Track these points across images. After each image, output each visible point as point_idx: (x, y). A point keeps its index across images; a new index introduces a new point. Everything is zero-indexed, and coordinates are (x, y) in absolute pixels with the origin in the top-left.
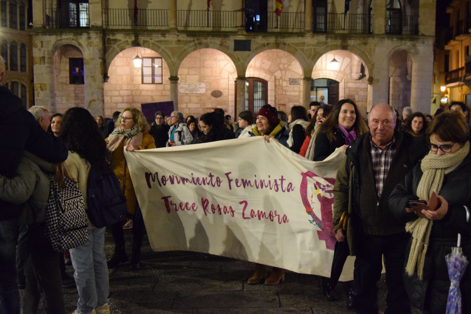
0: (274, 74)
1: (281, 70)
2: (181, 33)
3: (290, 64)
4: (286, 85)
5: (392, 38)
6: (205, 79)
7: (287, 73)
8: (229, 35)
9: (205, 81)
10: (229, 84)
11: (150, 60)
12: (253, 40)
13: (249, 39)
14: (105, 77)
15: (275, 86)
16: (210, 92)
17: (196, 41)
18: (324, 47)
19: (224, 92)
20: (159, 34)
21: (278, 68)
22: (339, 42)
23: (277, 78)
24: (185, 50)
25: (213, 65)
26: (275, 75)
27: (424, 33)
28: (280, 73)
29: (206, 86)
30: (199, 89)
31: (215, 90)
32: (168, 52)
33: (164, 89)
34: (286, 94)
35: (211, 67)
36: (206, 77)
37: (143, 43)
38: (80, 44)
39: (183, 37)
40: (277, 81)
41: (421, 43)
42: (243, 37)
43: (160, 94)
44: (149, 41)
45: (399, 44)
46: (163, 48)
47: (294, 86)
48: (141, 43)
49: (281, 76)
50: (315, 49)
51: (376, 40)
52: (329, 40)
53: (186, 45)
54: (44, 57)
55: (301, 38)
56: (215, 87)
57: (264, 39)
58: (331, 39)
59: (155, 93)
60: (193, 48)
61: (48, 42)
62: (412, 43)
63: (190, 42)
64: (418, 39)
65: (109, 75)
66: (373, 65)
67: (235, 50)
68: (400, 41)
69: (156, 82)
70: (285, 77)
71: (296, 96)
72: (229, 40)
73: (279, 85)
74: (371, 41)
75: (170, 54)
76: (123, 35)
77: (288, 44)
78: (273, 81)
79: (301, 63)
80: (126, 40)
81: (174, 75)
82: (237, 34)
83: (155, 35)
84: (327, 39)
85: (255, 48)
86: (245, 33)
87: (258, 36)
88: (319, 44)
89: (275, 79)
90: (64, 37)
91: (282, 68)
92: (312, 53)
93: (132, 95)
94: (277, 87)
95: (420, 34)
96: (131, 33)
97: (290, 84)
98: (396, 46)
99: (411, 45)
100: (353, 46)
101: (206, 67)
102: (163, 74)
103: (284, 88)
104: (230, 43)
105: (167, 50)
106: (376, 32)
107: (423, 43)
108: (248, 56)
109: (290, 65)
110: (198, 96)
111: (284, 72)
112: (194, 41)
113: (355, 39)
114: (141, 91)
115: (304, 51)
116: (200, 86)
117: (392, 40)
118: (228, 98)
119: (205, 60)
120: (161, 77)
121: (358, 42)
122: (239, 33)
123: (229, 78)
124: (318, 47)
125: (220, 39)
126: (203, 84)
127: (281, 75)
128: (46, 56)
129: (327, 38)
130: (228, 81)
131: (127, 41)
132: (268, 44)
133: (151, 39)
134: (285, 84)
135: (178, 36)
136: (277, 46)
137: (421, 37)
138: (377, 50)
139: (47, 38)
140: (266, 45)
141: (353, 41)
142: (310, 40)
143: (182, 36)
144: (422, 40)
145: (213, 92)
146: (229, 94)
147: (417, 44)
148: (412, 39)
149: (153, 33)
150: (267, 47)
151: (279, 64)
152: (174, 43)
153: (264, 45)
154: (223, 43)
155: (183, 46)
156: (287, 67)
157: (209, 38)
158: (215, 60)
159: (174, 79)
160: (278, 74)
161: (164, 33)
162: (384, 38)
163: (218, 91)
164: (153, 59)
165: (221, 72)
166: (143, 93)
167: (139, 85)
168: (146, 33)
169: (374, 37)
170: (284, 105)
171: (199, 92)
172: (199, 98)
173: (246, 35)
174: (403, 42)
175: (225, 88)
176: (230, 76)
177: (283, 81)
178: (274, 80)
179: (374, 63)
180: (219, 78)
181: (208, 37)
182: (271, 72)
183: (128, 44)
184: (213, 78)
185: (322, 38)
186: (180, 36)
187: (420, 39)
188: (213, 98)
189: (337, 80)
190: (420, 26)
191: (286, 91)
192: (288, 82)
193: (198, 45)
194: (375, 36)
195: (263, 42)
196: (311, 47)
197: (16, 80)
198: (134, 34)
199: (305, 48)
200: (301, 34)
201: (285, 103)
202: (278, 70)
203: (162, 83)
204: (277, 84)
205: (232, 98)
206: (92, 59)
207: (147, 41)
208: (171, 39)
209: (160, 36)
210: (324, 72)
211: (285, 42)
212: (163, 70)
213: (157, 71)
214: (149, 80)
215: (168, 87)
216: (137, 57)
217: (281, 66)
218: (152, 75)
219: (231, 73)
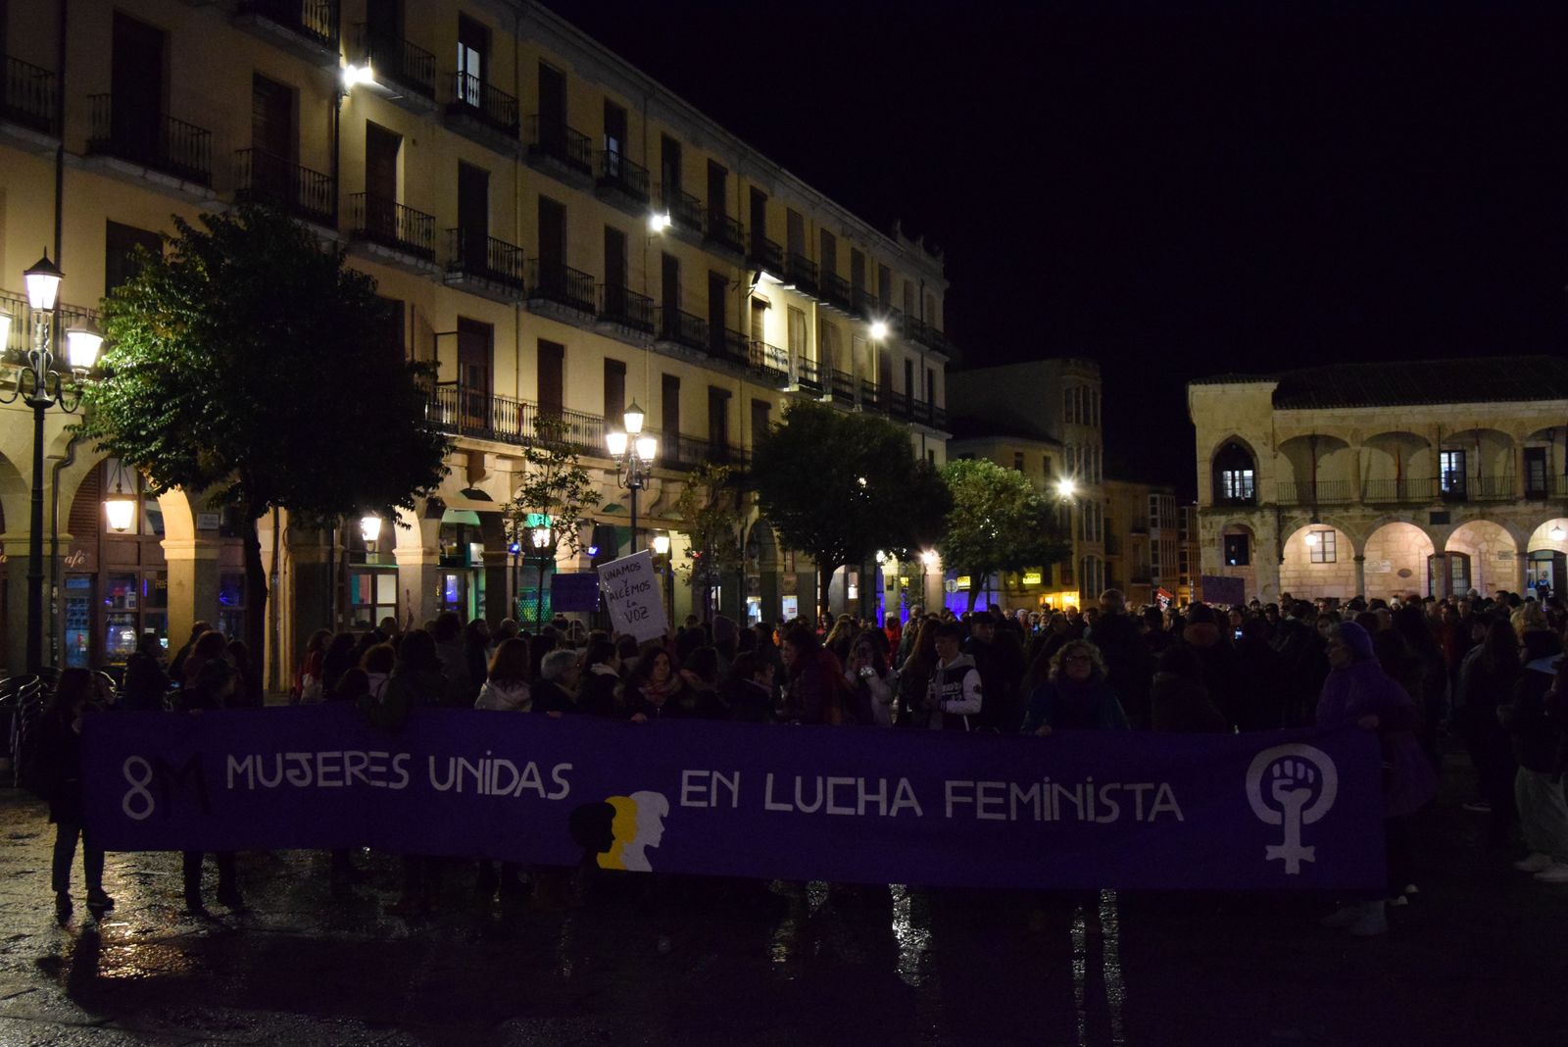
0: (1477, 547)
1: (1487, 541)
2: (1367, 507)
3: (1499, 533)
4: (1494, 560)
6: (1389, 555)
7: (1495, 546)
8: (1423, 507)
9: (1389, 557)
10: (1420, 562)
11: (1320, 534)
12: (1452, 511)
13: (1448, 511)
14: (1281, 559)
15: (1481, 561)
16: (1396, 571)
17: (1385, 515)
18: (1542, 516)
19: (1414, 571)
21: (1483, 540)
22: (1561, 509)
23: (1482, 551)
24: (1372, 526)
25: (1399, 538)
26: (1480, 548)
28: (1486, 545)
29: (1391, 564)
30: (1383, 568)
31: (1402, 568)
32: (1353, 529)
33: (1339, 569)
34: (1494, 573)
35: (1396, 541)
36: (1391, 553)
37: (1323, 519)
38: (1252, 524)
39: (1369, 511)
40: (1482, 555)
42: (1441, 509)
43: (1334, 574)
44: (1329, 517)
46: (1345, 524)
47: (1504, 561)
48: (1321, 520)
49: (1487, 549)
50: (1530, 519)
52: (1549, 507)
53: (1373, 520)
54: (1213, 539)
55: (1512, 506)
56: (1402, 564)
57: (1465, 510)
58: (1551, 506)
59: (1328, 574)
60: (1382, 523)
61: (1218, 523)
63: (1377, 517)
65: (1284, 556)
67: (1432, 523)
69: (1328, 560)
70: (1492, 550)
71: (1509, 573)
72: (1423, 512)
73: (1485, 560)
75: (1355, 531)
76: (1299, 512)
77: (1497, 514)
78: (1476, 556)
79: (1514, 537)
80: (1303, 517)
81: (1360, 554)
82: (1434, 507)
83: (1337, 510)
84: (1545, 507)
85: (1455, 521)
86: (1443, 504)
87: (1458, 506)
88: (1535, 512)
89: (1480, 553)
90: (1235, 516)
91: (1489, 540)
92: (1527, 524)
93: (1300, 577)
94: (1483, 562)
96: (1308, 509)
97: (1500, 559)
101: (1390, 541)
102: (1337, 550)
103: (1492, 564)
104: (1426, 515)
105: (1351, 527)
108: (1448, 530)
109: (1498, 535)
111: (1491, 544)
112: (1383, 515)
114: (1310, 571)
115: (1517, 521)
116: (1384, 564)
118: (1420, 578)
119: (1389, 533)
120: (1334, 555)
122: (1435, 504)
123: (1419, 553)
124: (1534, 517)
125: (1413, 511)
126: (1387, 561)
127: (1487, 547)
128: (1216, 537)
129: (1545, 505)
130: (1421, 557)
131: (1305, 518)
132: (1471, 515)
133: (1332, 514)
134: (1492, 559)
135: (1364, 510)
136: (1483, 517)
139: (1217, 518)
140: (1469, 516)
142: (1522, 508)
145: (1400, 571)
146: (1421, 573)
149: (1334, 509)
150: (1470, 518)
151: (1484, 534)
152: (1359, 519)
153: (1466, 517)
154: (1416, 517)
155: (1369, 521)
156: (1494, 539)
157: (1400, 511)
158: (1402, 531)
159: (1360, 559)
160: (1484, 547)
161: (1347, 507)
163: (1406, 570)
164: (1323, 532)
165: (1410, 546)
166: (1314, 574)
167: (1308, 564)
168: (1326, 508)
170: (1493, 584)
171: (1382, 571)
172: (1383, 578)
173: (1445, 507)
175: (1416, 567)
176: (1422, 551)
177: (1490, 555)
178: (1478, 555)
180: (1407, 554)
182: (1473, 544)
183: (1305, 521)
184: (1400, 555)
185: (1539, 506)
188: (1401, 578)
189: (1564, 551)
191: (1495, 568)
192: (1497, 556)
193: (1388, 520)
195: (1465, 513)
196: (1525, 516)
197: (1094, 554)
198: (1312, 510)
199: (1519, 518)
200: (1512, 502)
201: (1495, 582)
202: (1483, 542)
203: (1335, 562)
204: (1483, 558)
205: (1424, 578)
206: (1267, 540)
207: (1327, 517)
208: (1355, 514)
209: (1341, 511)
210: (1545, 541)
211: (1492, 512)
212: (1337, 546)
213: (1329, 547)
214: (1319, 558)
215: (1344, 566)
216: (1312, 532)
217: (1487, 537)
218: (1324, 552)
219: (1422, 547)
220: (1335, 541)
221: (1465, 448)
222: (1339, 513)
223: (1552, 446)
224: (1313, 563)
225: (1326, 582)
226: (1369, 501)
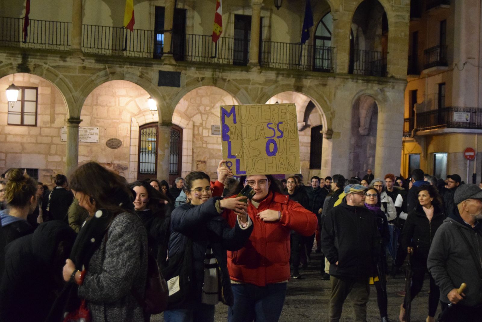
0: (191, 119)
1: (201, 114)
2: (88, 58)
3: (214, 106)
4: (207, 135)
5: (357, 79)
6: (98, 122)
7: (210, 118)
8: (152, 64)
9: (98, 124)
10: (131, 131)
12: (183, 72)
13: (178, 71)
15: (194, 135)
16: (104, 141)
17: (107, 69)
18: (274, 86)
19: (124, 141)
20: (56, 57)
21: (197, 111)
22: (292, 81)
23: (196, 124)
24: (93, 81)
25: (110, 103)
26: (194, 120)
27: (394, 75)
28: (200, 117)
29: (99, 132)
30: (90, 136)
31: (112, 138)
32: (69, 83)
33: (40, 134)
34: (206, 148)
35: (107, 106)
36: (100, 118)
37: (34, 68)
39: (90, 63)
40: (196, 129)
41: (390, 87)
42: (171, 67)
43: (33, 140)
44: (42, 65)
45: (365, 88)
46: (61, 76)
47: (217, 136)
48: (31, 68)
49: (201, 122)
50: (262, 88)
51: (338, 80)
52: (280, 78)
53: (93, 74)
55: (246, 73)
56: (112, 134)
57: (197, 72)
58: (283, 76)
59: (27, 140)
60: (104, 78)
62: (380, 87)
63: (100, 70)
64: (387, 82)
66: (333, 114)
67: (160, 84)
68: (366, 84)
69: (25, 123)
70: (206, 123)
71: (219, 150)
72: (152, 70)
73: (199, 134)
74: (332, 82)
75: (71, 85)
76: (5, 55)
77: (229, 81)
78: (190, 129)
80: (9, 62)
81: (76, 116)
82: (163, 63)
83: (51, 58)
84: (277, 77)
85: (185, 83)
86: (174, 62)
88: (267, 82)
89: (194, 126)
91: (203, 112)
92: (258, 94)
94: (196, 136)
95: (389, 76)
96: (18, 52)
97: (213, 134)
98: (362, 91)
99: (379, 90)
100: (310, 87)
101: (100, 105)
102: (39, 112)
103: (205, 139)
104: (153, 74)
105: (67, 80)
106: (338, 71)
107: (393, 88)
108: (177, 94)
110: (87, 146)
111: (205, 117)
112: (105, 69)
113: (312, 79)
114: (6, 135)
115: (249, 90)
116: (92, 131)
117: (357, 82)
118: (130, 150)
119: (99, 95)
120: (34, 117)
121: (316, 82)
122: (165, 62)
123: (131, 121)
124: (266, 87)
125: (140, 68)
126: (95, 129)
127: (201, 120)
129: (277, 75)
130: (131, 126)
131: (11, 64)
132: (203, 79)
133: (46, 63)
134: (206, 133)
135: (83, 60)
136: (215, 82)
137: (392, 80)
138: (339, 94)
140: (200, 80)
141: (309, 81)
142: (256, 76)
143: (90, 61)
144: (391, 84)
145: (109, 140)
146: (132, 144)
147: (386, 89)
148: (380, 83)
149: (49, 55)
150: (201, 82)
151: (199, 106)
152: (77, 70)
153: (197, 80)
154: (143, 75)
155: (89, 75)
156: (209, 110)
157: (125, 66)
158: (114, 95)
159: (75, 121)
160: (197, 119)
161: (64, 55)
162: (347, 79)
163: (116, 139)
165: (120, 114)
166: (10, 138)
167: (3, 126)
168: (38, 54)
169: (335, 77)
170: (204, 162)
171: (89, 140)
172: (90, 148)
173: (175, 65)
174: (370, 84)
175: (126, 136)
176: (133, 119)
177: (203, 129)
178: (192, 127)
179: (334, 111)
180: (118, 121)
181: (124, 64)
182: (188, 117)
183: (12, 68)
184: (110, 121)
186: (85, 60)
187: (390, 82)
188: (109, 149)
190: (388, 66)
191: (207, 143)
192: (210, 131)
193: (111, 76)
194: (337, 76)
195: (196, 76)
196: (258, 86)
198: (21, 54)
199: (250, 87)
201: (206, 160)
202: (197, 113)
203: (35, 125)
204: (196, 132)
205: (134, 150)
207: (39, 66)
208: (73, 64)
209: (58, 59)
211: (225, 78)
212: (39, 107)
213: (29, 107)
214: (17, 119)
215: (46, 131)
216: (13, 87)
217: (202, 108)
218: (22, 113)
219: (135, 115)
220: (36, 101)
221: (186, 7)
222: (53, 61)
223: (270, 17)
224: (9, 124)
225: (23, 149)
226: (91, 51)
